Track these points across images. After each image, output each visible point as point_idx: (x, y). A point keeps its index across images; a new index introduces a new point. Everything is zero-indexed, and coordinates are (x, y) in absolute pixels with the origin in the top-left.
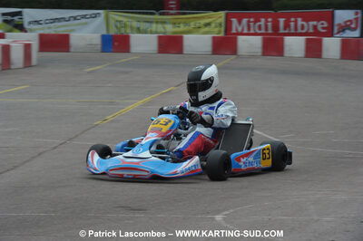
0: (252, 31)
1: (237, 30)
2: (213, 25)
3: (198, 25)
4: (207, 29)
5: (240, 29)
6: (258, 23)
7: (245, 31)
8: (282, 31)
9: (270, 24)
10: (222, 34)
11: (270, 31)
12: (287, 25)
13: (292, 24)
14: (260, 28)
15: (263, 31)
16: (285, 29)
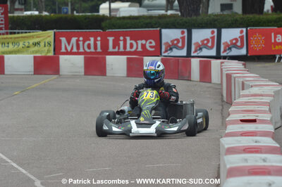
0: (81, 50)
1: (66, 48)
2: (42, 44)
3: (27, 44)
4: (36, 48)
5: (69, 49)
6: (88, 42)
7: (75, 50)
8: (111, 49)
9: (99, 43)
10: (51, 54)
11: (99, 50)
12: (116, 44)
13: (121, 43)
14: (89, 46)
15: (92, 50)
16: (114, 47)
